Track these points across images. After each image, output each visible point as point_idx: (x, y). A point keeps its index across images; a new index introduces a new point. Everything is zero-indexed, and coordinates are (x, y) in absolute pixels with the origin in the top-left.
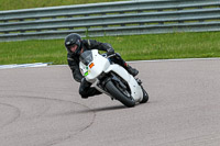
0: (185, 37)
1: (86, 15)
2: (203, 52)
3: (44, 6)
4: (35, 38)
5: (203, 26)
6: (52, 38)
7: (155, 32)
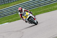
0: (42, 8)
1: (15, 8)
2: (47, 11)
3: (4, 8)
4: (4, 17)
5: (46, 4)
6: (8, 16)
7: (34, 8)
